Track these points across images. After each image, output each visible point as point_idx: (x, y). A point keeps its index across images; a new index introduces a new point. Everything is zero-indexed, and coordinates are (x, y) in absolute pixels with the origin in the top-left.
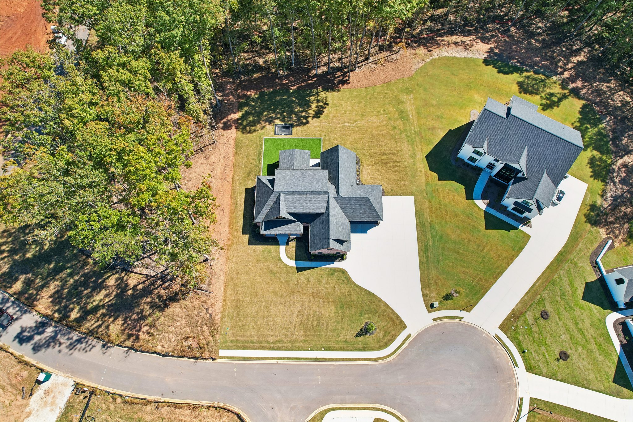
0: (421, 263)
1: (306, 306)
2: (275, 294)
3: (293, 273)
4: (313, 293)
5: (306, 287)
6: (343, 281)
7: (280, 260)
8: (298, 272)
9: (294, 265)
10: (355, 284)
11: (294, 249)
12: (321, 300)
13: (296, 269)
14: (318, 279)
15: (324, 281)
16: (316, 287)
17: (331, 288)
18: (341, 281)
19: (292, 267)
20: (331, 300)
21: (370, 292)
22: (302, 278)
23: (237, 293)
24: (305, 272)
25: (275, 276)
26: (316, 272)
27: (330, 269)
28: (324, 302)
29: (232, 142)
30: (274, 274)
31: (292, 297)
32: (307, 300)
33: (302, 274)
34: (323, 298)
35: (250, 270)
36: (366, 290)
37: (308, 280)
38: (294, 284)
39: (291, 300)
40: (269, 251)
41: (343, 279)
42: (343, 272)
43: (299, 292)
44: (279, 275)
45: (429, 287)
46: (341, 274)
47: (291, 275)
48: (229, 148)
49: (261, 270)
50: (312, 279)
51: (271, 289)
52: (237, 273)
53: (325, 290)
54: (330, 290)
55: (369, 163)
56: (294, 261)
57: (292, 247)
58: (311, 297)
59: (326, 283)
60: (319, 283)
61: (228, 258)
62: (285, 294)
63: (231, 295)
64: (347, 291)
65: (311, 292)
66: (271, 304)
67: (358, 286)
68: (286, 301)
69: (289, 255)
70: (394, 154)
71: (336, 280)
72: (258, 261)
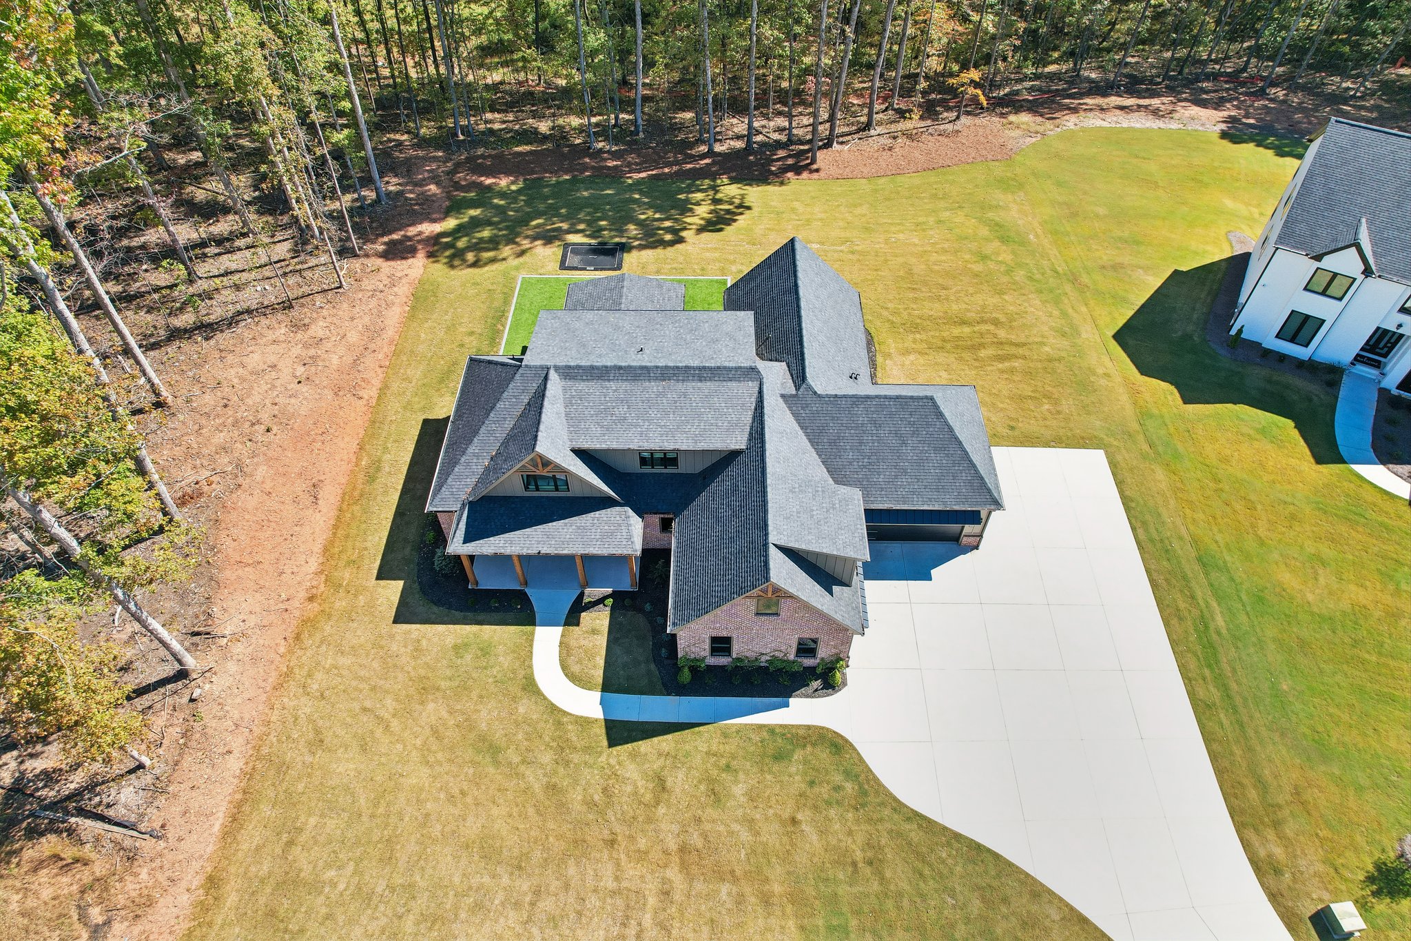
0: (1202, 709)
1: (647, 920)
2: (488, 851)
3: (587, 749)
4: (683, 849)
5: (649, 820)
6: (837, 788)
7: (530, 686)
8: (612, 743)
9: (597, 713)
10: (898, 806)
11: (602, 641)
12: (725, 889)
13: (601, 731)
14: (710, 781)
15: (739, 790)
16: (698, 820)
17: (776, 826)
18: (824, 791)
19: (584, 723)
20: (777, 888)
21: (979, 847)
22: (631, 771)
23: (290, 843)
24: (644, 746)
25: (497, 763)
26: (703, 748)
27: (771, 730)
28: (740, 900)
29: (403, 290)
30: (494, 751)
31: (572, 870)
32: (651, 888)
33: (633, 756)
34: (735, 880)
35: (379, 732)
36: (957, 836)
37: (661, 785)
38: (590, 804)
39: (567, 886)
40: (485, 651)
41: (838, 778)
42: (837, 744)
43: (612, 843)
44: (516, 759)
45: (1277, 825)
46: (823, 755)
47: (576, 758)
48: (389, 305)
49: (435, 732)
50: (678, 781)
51: (472, 828)
52: (318, 742)
53: (745, 836)
54: (771, 835)
55: (909, 344)
56: (597, 695)
57: (594, 632)
58: (673, 873)
59: (752, 797)
60: (716, 796)
61: (289, 674)
62: (537, 855)
63: (258, 849)
64: (860, 838)
65: (672, 845)
66: (456, 908)
67: (915, 817)
68: (537, 893)
69: (576, 669)
70: (996, 322)
71: (798, 784)
72: (425, 689)
